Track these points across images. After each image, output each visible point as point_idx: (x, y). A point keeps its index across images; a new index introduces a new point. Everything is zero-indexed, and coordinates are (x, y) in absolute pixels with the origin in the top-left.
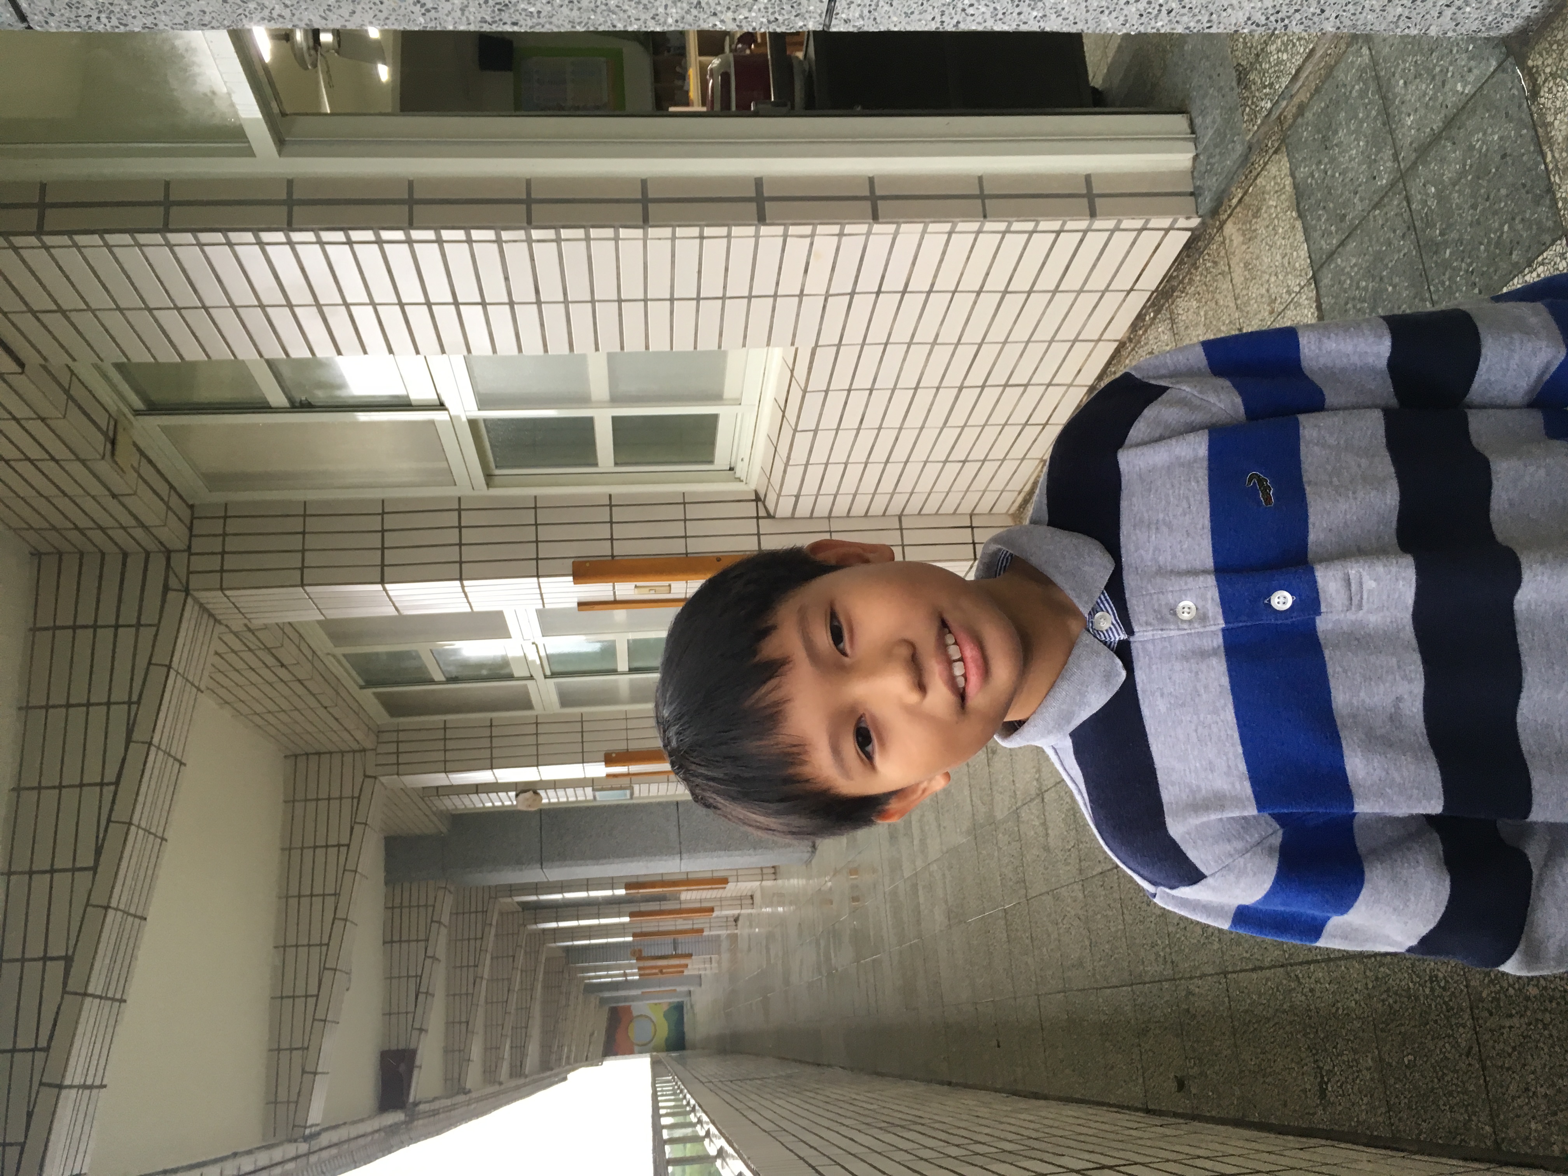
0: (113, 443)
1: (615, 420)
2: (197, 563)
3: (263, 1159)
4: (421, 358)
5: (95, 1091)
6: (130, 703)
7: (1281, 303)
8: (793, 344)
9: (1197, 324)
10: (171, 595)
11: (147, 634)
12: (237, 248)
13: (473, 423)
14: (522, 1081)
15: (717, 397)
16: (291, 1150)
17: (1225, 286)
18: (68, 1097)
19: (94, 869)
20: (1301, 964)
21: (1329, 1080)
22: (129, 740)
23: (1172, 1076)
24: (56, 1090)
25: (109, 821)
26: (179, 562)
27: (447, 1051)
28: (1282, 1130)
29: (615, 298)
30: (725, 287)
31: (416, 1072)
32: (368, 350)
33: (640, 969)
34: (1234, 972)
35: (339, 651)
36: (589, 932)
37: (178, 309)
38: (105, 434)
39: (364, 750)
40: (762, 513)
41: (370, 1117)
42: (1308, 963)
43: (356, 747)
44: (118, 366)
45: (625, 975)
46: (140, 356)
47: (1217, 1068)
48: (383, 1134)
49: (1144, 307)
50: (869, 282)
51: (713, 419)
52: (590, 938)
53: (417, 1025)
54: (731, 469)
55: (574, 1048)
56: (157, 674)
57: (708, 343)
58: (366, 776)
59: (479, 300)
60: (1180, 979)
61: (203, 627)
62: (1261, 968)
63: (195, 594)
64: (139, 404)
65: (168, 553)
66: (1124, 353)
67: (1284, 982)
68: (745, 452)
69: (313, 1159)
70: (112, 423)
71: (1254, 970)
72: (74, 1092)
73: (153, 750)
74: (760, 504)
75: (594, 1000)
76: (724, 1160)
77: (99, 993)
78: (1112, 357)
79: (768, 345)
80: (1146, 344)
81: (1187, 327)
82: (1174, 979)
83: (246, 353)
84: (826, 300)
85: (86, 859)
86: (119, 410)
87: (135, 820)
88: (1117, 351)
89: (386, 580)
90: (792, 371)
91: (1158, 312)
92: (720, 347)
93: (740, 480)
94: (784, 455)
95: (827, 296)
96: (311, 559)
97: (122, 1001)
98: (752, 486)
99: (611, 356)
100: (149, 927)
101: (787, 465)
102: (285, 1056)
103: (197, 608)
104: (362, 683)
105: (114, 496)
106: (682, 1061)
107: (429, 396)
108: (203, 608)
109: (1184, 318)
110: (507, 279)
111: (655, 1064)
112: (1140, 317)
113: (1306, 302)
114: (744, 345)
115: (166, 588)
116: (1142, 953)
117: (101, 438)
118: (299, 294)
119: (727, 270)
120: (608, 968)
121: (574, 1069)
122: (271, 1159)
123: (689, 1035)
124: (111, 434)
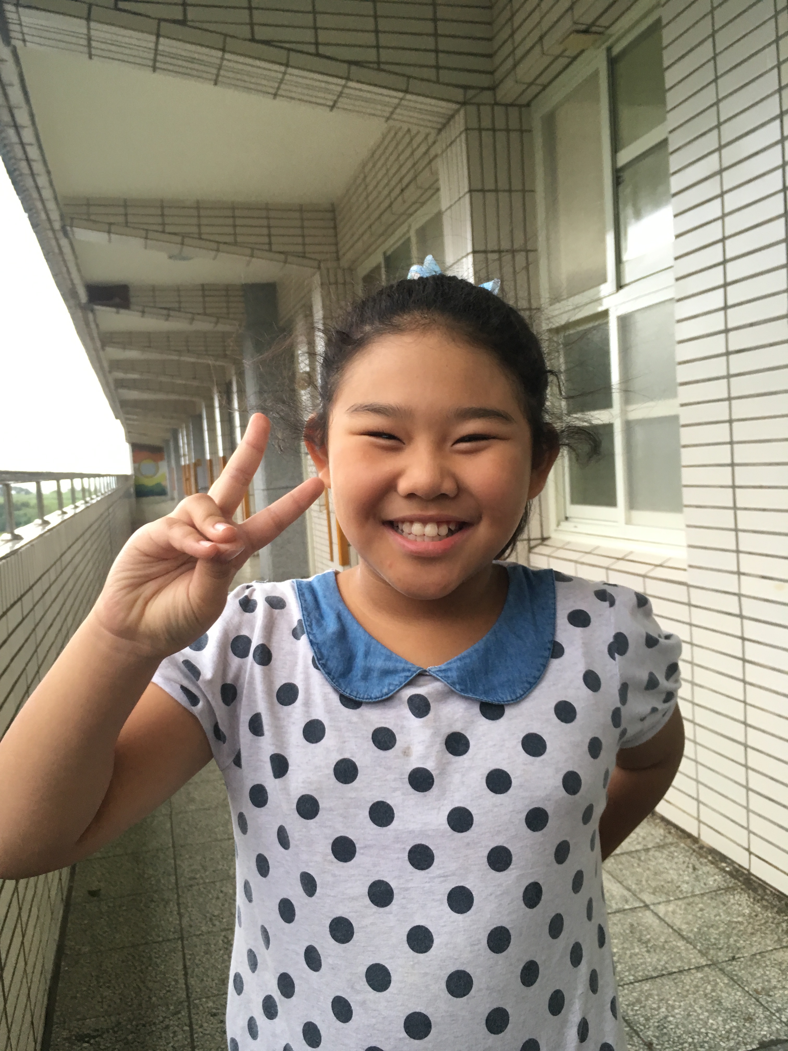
0: (586, 32)
1: (609, 427)
2: (486, 111)
3: (47, 193)
4: (671, 262)
5: (86, 49)
6: (378, 63)
7: (767, 1002)
8: (690, 566)
9: (729, 914)
10: (461, 91)
11: (430, 74)
12: (777, 96)
13: (605, 313)
14: (112, 387)
15: (632, 505)
16: (55, 216)
17: (768, 942)
18: (79, 26)
19: (253, 40)
20: (190, 1018)
21: (91, 1044)
22: (350, 63)
23: (102, 884)
24: (86, 16)
25: (289, 50)
26: (486, 96)
27: (130, 334)
28: (52, 993)
29: (734, 417)
30: (746, 509)
31: (114, 310)
32: (679, 218)
33: (189, 465)
34: (183, 947)
35: (412, 233)
36: (212, 430)
37: (714, 58)
38: (593, 24)
39: (338, 259)
40: (533, 543)
41: (82, 277)
42: (191, 1025)
43: (341, 253)
44: (659, 20)
45: (184, 455)
46: (667, 35)
47: (106, 929)
48: (71, 286)
49: (733, 862)
50: (752, 630)
51: (611, 502)
52: (208, 430)
53: (146, 309)
54: (567, 518)
55: (136, 423)
56: (401, 82)
57: (689, 496)
58: (320, 262)
59: (730, 303)
60: (178, 894)
61: (435, 119)
62: (186, 974)
63: (462, 112)
64: (616, 50)
65: (493, 88)
66: (689, 841)
67: (175, 998)
68: (582, 528)
69: (50, 234)
70: (600, 29)
71: (185, 967)
72: (85, 31)
73: (343, 82)
74: (539, 541)
75: (168, 436)
76: (41, 525)
77: (160, 48)
78: (683, 831)
79: (690, 546)
80: (701, 863)
81: (724, 904)
82: (177, 888)
83: (673, 119)
84: (734, 594)
85: (262, 33)
86: (611, 36)
87: (290, 70)
88: (689, 836)
89: (477, 255)
90: (661, 566)
91: (730, 873)
92: (687, 506)
93: (558, 524)
94: (583, 560)
95: (739, 595)
96: (491, 197)
97: (154, 69)
98: (553, 535)
99: (675, 418)
100: (208, 87)
101: (576, 562)
102: (122, 210)
103: (450, 113)
104: (389, 253)
105: (541, 38)
106: (127, 495)
107: (628, 277)
108: (452, 117)
109: (732, 901)
110: (752, 325)
111: (126, 477)
112: (724, 858)
113: (774, 1028)
114: (688, 526)
115: (466, 88)
116: (199, 858)
117: (589, 21)
118: (730, 155)
119: (764, 510)
120: (189, 444)
121: (122, 423)
122: (47, 200)
123: (145, 500)
124: (594, 29)
